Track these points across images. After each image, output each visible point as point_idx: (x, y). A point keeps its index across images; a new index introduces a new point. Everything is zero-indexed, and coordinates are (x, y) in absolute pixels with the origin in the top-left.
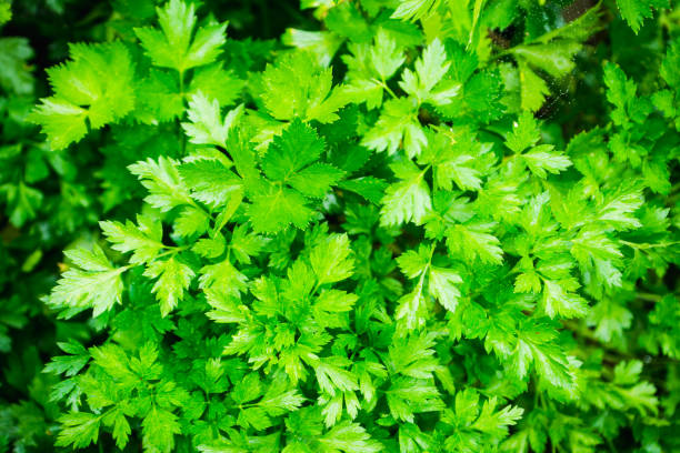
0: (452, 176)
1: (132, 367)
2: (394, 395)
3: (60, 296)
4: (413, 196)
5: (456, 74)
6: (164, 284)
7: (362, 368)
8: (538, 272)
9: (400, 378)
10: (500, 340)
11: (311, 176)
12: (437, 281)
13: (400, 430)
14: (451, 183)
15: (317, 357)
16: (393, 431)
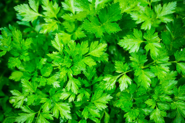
0: (150, 48)
1: (21, 42)
2: (87, 109)
3: (18, 8)
4: (134, 45)
5: (175, 32)
6: (48, 26)
7: (83, 92)
8: (157, 104)
9: (93, 105)
10: (130, 116)
11: (111, 26)
12: (123, 79)
13: (81, 121)
14: (149, 50)
15: (72, 76)
16: (79, 119)
